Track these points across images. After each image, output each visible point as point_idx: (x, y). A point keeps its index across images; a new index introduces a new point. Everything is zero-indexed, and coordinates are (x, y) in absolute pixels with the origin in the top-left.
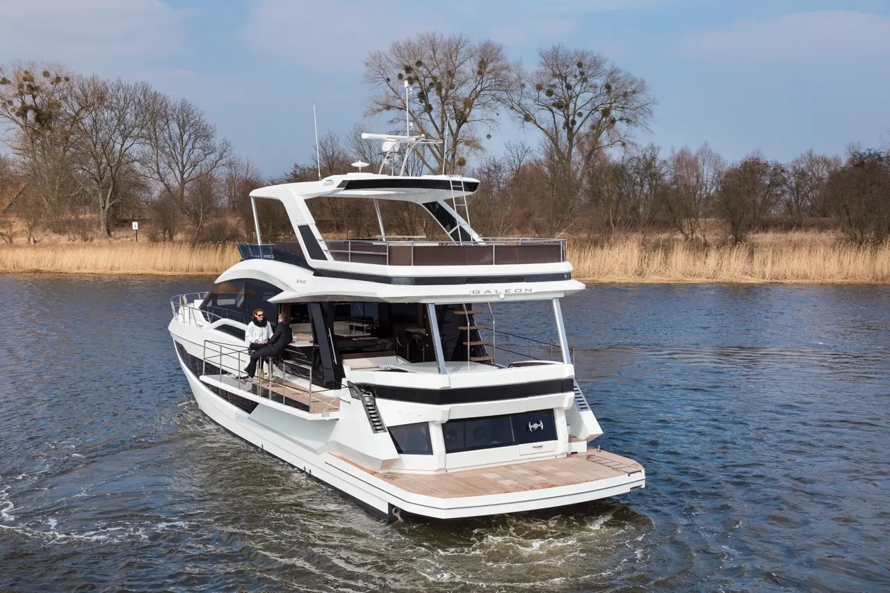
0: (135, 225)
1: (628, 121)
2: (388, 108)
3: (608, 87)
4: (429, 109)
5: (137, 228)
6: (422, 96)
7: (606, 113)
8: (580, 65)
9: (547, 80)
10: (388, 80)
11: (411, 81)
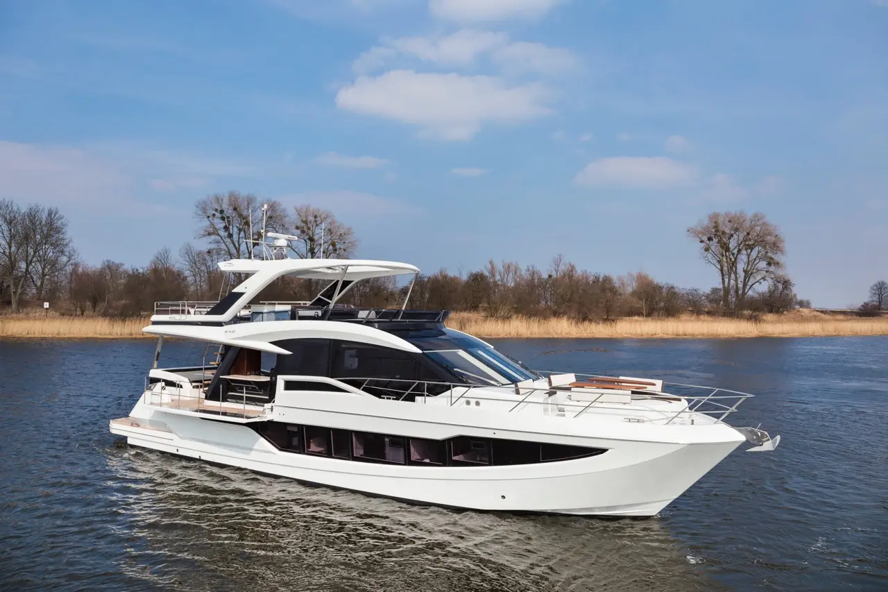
0: (46, 305)
1: (344, 250)
2: (209, 234)
3: (330, 230)
4: (230, 236)
5: (48, 307)
6: (226, 228)
7: (333, 244)
8: (316, 217)
9: (300, 224)
10: (209, 217)
11: (223, 219)
